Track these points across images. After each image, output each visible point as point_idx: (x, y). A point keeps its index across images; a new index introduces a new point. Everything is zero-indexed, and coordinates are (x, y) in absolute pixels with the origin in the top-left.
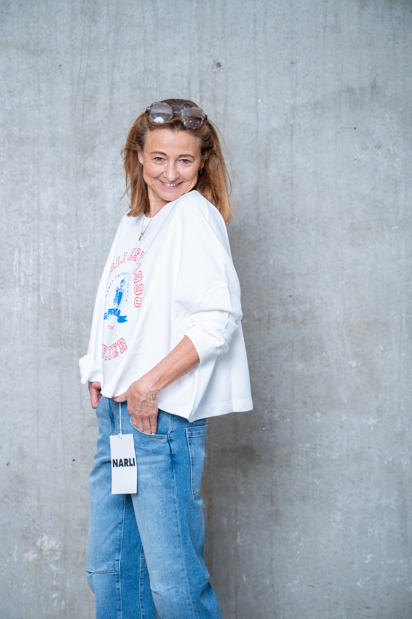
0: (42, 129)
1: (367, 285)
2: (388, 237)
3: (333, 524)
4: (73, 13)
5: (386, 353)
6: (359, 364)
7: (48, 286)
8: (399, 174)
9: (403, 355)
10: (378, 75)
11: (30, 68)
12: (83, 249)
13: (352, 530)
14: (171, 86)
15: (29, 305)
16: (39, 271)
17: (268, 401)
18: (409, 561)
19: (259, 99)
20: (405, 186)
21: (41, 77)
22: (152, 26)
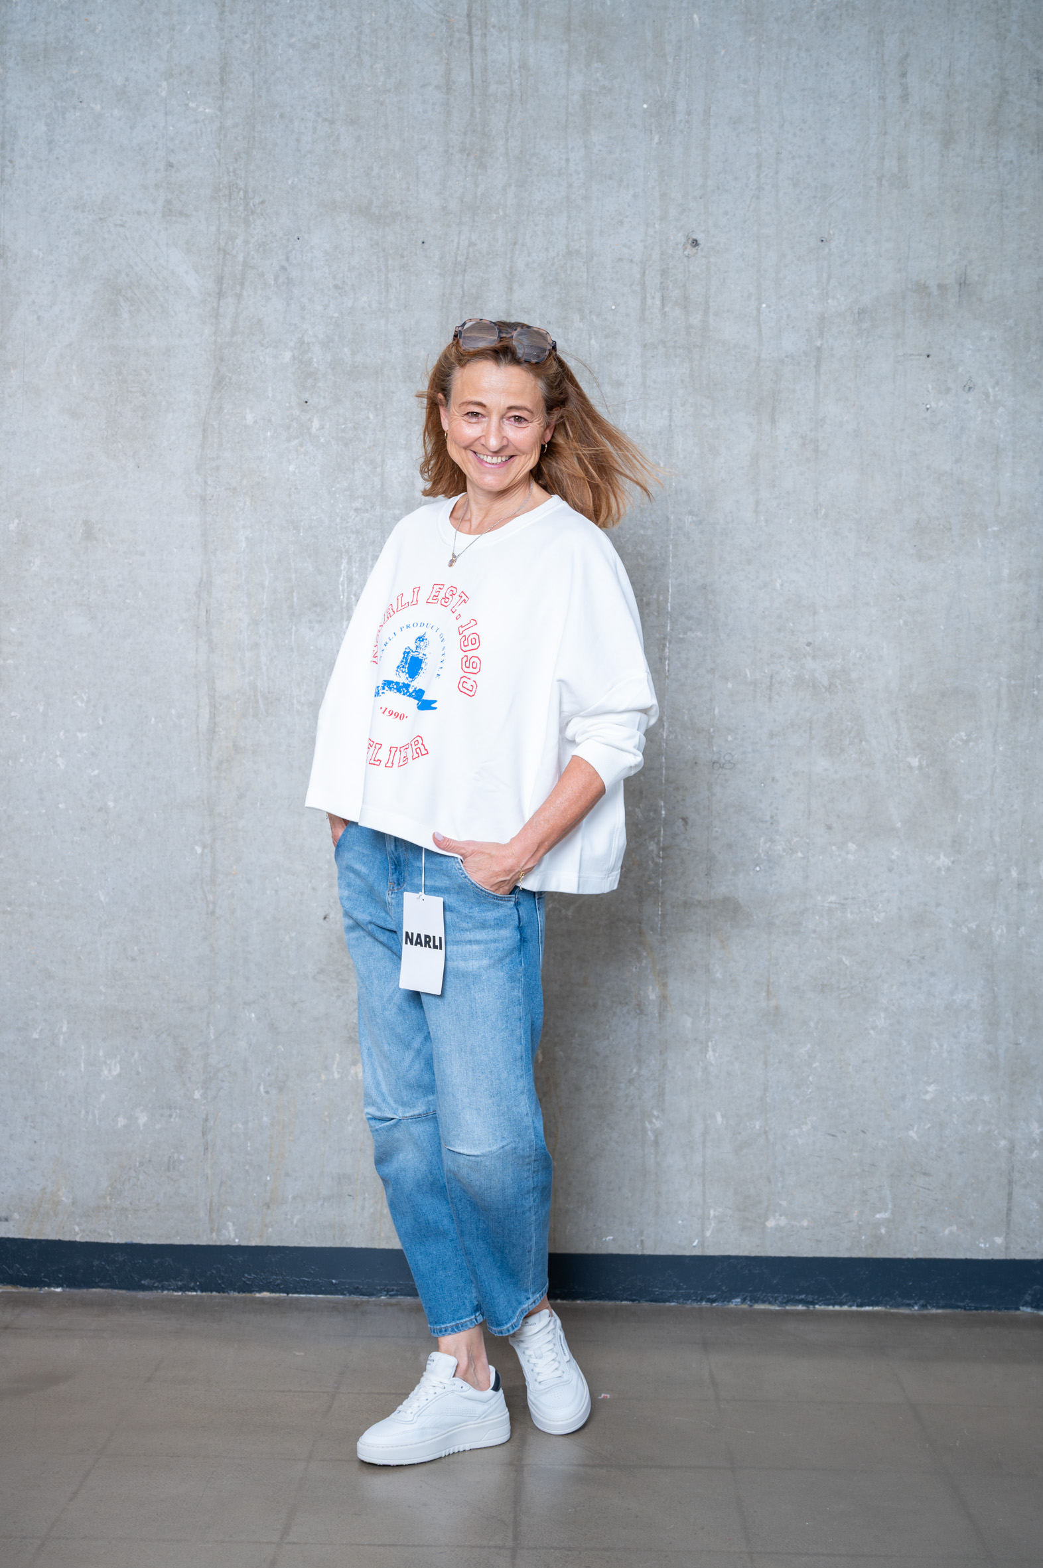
0: (390, 352)
1: (942, 627)
2: (980, 544)
3: (872, 1032)
4: (446, 152)
5: (971, 744)
6: (924, 763)
8: (1002, 436)
9: (1001, 749)
10: (970, 262)
11: (372, 246)
13: (904, 1043)
14: (612, 280)
17: (766, 822)
18: (999, 1099)
19: (763, 303)
20: (1014, 457)
21: (390, 262)
22: (582, 175)
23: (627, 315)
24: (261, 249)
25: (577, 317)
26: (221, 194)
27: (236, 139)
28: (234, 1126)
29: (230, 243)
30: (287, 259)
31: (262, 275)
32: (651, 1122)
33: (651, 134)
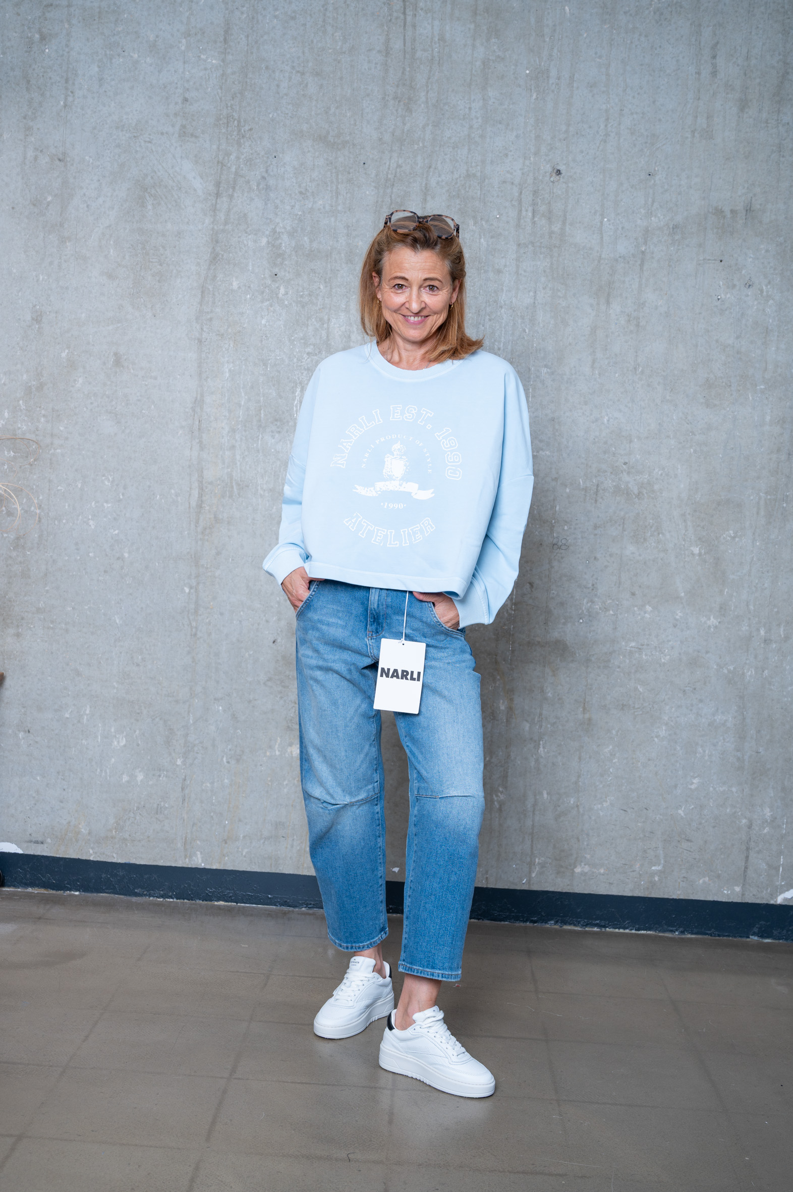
0: (337, 241)
1: (721, 456)
2: (751, 398)
3: (656, 739)
4: (383, 98)
5: (737, 539)
6: (703, 551)
8: (771, 321)
9: (758, 544)
10: (755, 195)
11: (327, 164)
13: (678, 748)
14: (498, 196)
17: (589, 588)
18: (743, 790)
19: (605, 218)
20: (778, 336)
21: (340, 177)
22: (480, 120)
23: (508, 222)
24: (248, 163)
25: (471, 222)
26: (221, 122)
27: (234, 83)
28: (204, 785)
29: (226, 158)
30: (267, 171)
31: (248, 182)
32: (497, 796)
33: (531, 92)
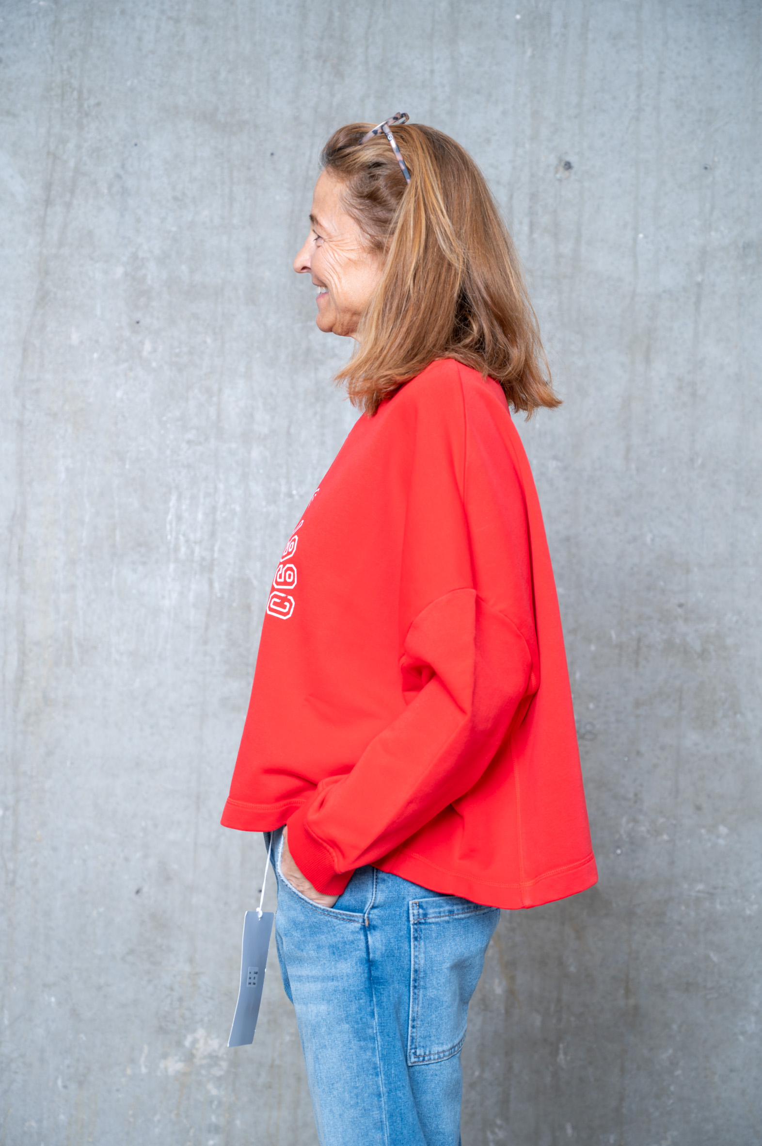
0: (232, 271)
3: (741, 1038)
4: (301, 57)
7: (229, 564)
11: (216, 156)
12: (297, 498)
15: (191, 597)
16: (213, 534)
17: (629, 800)
19: (640, 233)
21: (235, 174)
22: (447, 88)
24: (94, 155)
26: (52, 93)
27: (71, 34)
28: (27, 1124)
29: (61, 147)
30: (123, 166)
31: (94, 183)
32: (493, 1133)
33: (524, 46)
